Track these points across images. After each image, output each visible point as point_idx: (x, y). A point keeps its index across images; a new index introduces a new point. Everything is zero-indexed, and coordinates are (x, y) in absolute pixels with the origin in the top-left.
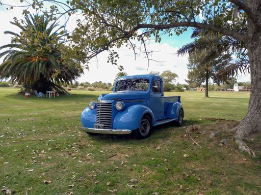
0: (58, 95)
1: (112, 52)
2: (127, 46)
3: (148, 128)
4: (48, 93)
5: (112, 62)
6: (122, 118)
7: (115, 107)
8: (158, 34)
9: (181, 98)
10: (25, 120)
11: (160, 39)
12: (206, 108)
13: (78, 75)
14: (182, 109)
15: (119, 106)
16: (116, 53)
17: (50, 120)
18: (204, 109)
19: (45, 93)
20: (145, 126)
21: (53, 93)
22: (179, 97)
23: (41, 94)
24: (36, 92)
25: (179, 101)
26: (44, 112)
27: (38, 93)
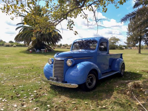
0: (48, 51)
1: (70, 20)
2: (81, 16)
3: (94, 82)
4: (42, 50)
5: (70, 28)
6: (73, 72)
7: (66, 63)
8: (105, 5)
9: (123, 56)
10: (19, 67)
11: (107, 9)
12: (140, 62)
13: (59, 40)
14: (124, 64)
15: (69, 63)
16: (72, 21)
17: (33, 68)
18: (139, 62)
19: (40, 50)
20: (92, 80)
21: (45, 50)
22: (121, 55)
23: (38, 51)
24: (35, 49)
25: (121, 57)
26: (34, 62)
27: (37, 50)
